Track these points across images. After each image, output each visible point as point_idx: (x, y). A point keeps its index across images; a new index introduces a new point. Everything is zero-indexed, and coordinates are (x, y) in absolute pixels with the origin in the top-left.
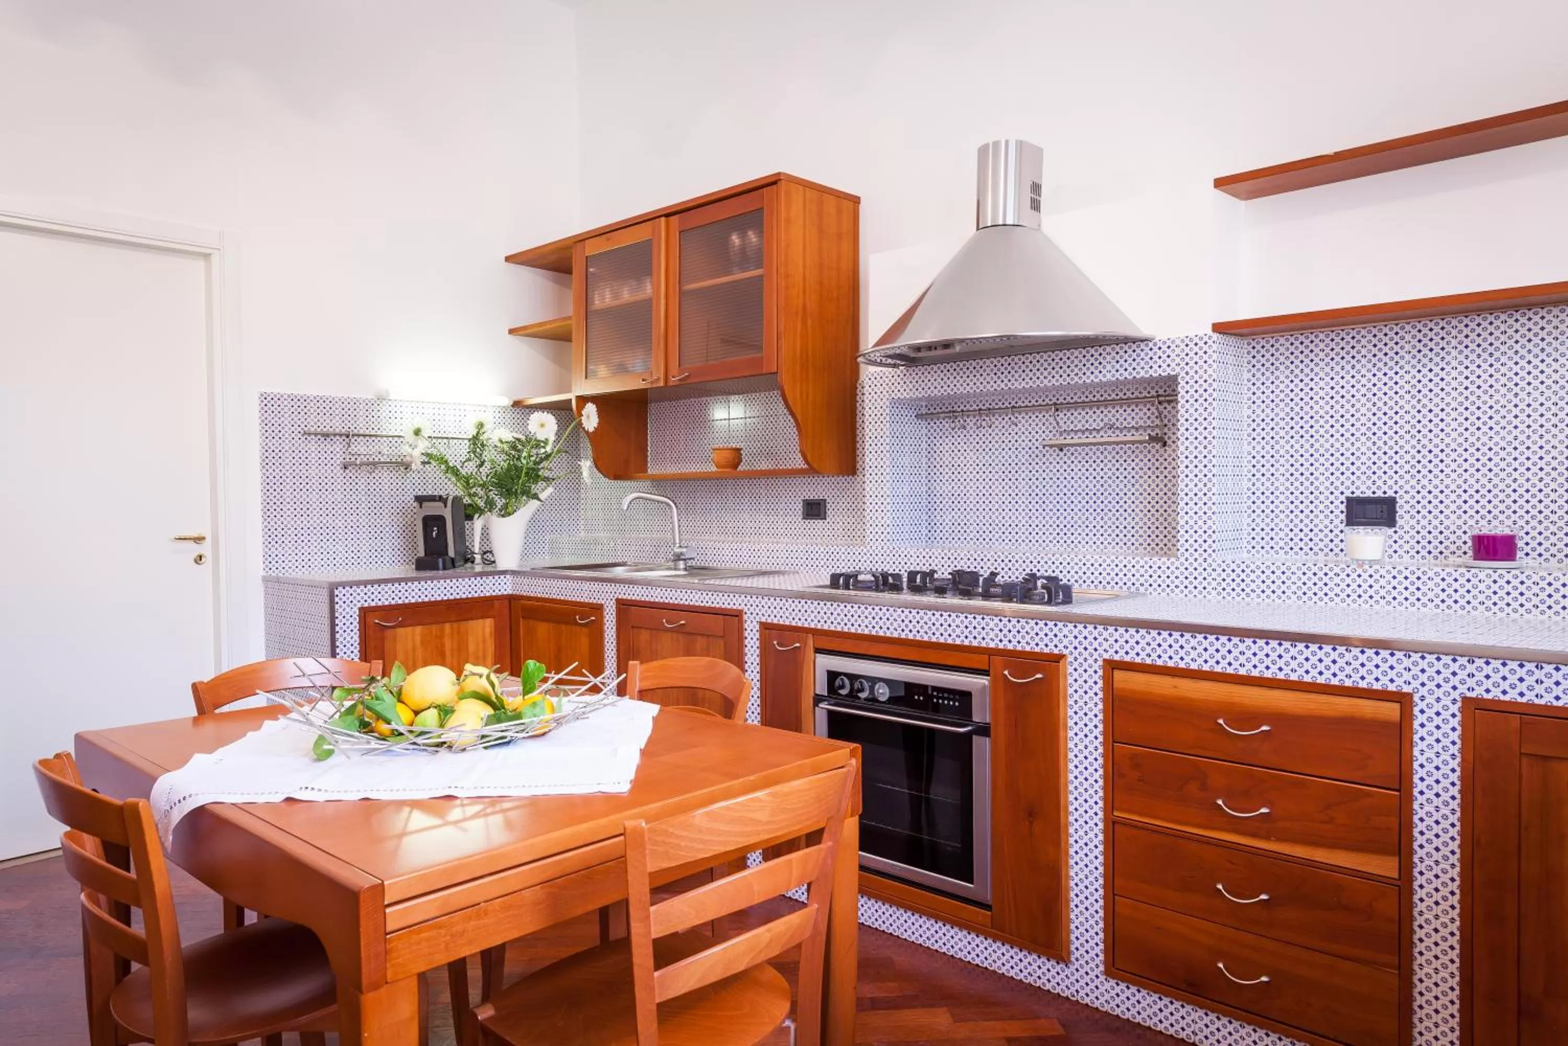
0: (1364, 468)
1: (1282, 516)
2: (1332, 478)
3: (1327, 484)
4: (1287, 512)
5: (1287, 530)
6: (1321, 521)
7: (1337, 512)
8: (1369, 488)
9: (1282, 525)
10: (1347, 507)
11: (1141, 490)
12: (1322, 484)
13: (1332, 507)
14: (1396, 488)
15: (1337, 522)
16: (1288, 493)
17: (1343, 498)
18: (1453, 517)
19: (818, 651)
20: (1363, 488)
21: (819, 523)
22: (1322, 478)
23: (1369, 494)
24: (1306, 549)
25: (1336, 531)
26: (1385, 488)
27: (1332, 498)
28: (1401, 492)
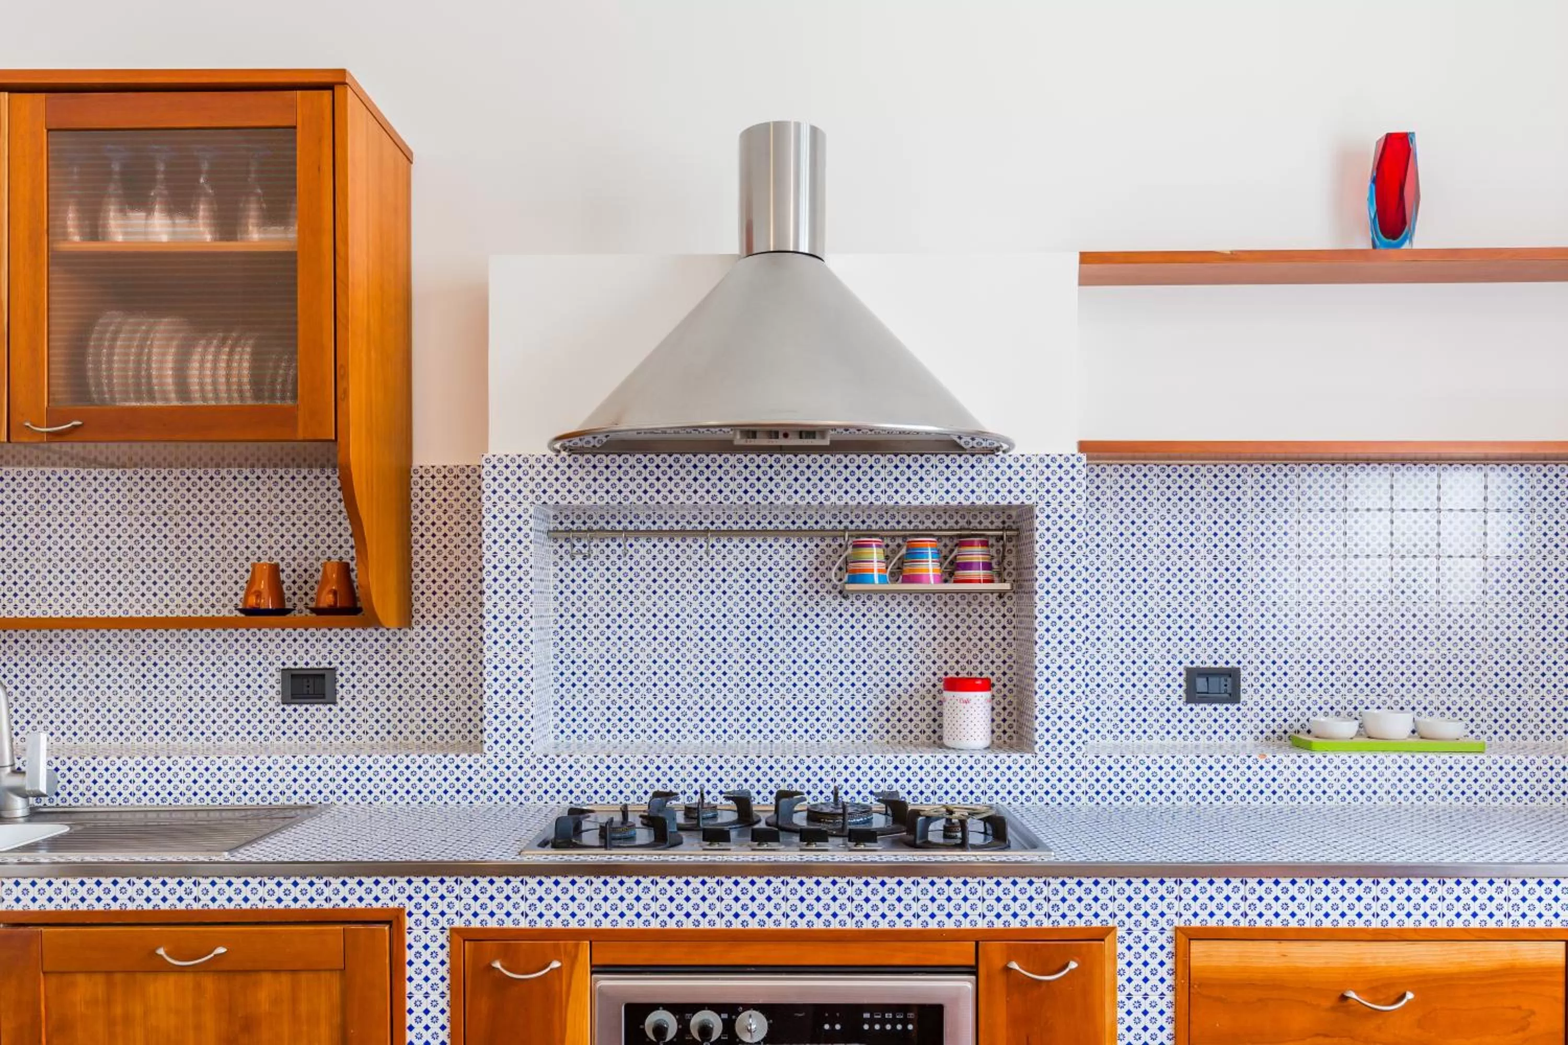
0: (1204, 633)
1: (1110, 691)
2: (1169, 645)
3: (1163, 651)
4: (1117, 686)
5: (1116, 709)
6: (1156, 697)
7: (1174, 686)
8: (1210, 657)
9: (1110, 703)
10: (1186, 680)
11: (923, 657)
12: (1157, 650)
13: (1169, 680)
14: (1239, 657)
15: (1174, 698)
16: (1117, 663)
17: (1181, 669)
18: (1297, 691)
19: (598, 969)
20: (1204, 657)
21: (319, 711)
22: (1157, 645)
23: (1210, 664)
24: (1139, 732)
25: (1174, 709)
26: (1227, 657)
27: (1169, 668)
28: (1244, 662)
